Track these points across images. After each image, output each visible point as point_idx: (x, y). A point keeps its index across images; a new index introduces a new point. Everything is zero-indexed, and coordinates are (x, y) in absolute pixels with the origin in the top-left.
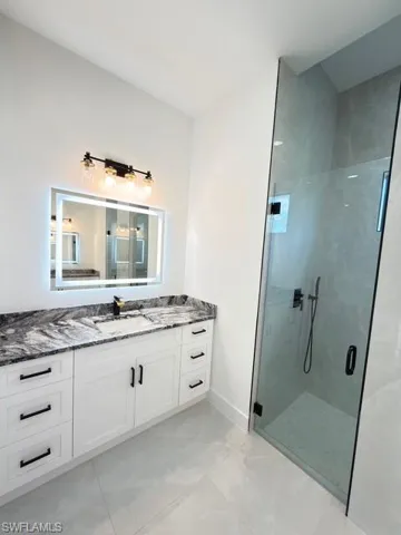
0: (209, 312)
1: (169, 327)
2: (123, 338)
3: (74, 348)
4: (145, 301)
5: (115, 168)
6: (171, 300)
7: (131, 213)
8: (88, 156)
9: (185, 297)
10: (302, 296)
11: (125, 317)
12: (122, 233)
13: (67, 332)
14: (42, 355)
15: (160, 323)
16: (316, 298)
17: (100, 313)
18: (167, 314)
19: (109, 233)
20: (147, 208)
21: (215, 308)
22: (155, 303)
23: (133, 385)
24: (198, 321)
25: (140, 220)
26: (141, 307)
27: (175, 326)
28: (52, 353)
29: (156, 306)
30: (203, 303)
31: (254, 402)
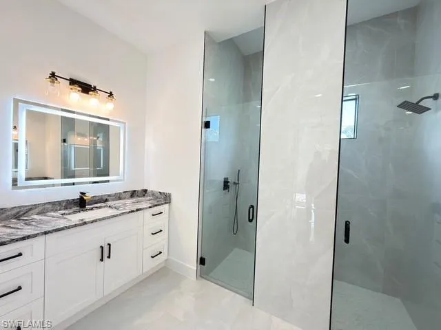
0: (166, 199)
1: (132, 211)
2: (92, 222)
3: (46, 233)
4: (109, 196)
5: (80, 87)
6: (133, 194)
7: (91, 123)
8: (53, 75)
9: (146, 191)
10: (228, 182)
11: (92, 209)
12: (80, 141)
13: (34, 223)
14: (12, 241)
15: (125, 209)
16: (238, 184)
17: (66, 208)
18: (130, 204)
19: (64, 141)
20: (108, 120)
21: (170, 195)
22: (119, 197)
23: (102, 260)
24: (156, 205)
25: (101, 130)
26: (106, 200)
27: (138, 210)
28: (23, 239)
29: (120, 199)
30: (160, 192)
31: (199, 257)
